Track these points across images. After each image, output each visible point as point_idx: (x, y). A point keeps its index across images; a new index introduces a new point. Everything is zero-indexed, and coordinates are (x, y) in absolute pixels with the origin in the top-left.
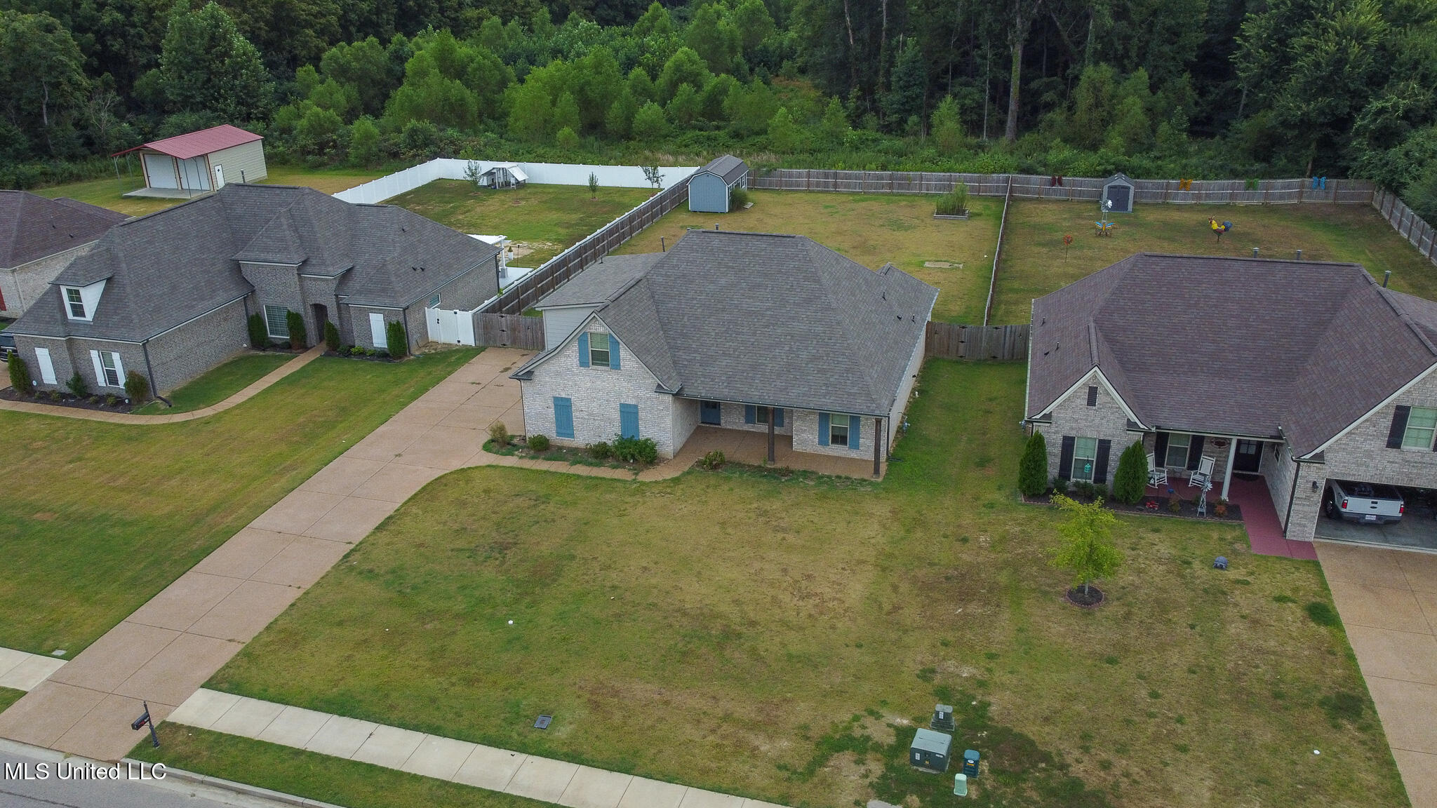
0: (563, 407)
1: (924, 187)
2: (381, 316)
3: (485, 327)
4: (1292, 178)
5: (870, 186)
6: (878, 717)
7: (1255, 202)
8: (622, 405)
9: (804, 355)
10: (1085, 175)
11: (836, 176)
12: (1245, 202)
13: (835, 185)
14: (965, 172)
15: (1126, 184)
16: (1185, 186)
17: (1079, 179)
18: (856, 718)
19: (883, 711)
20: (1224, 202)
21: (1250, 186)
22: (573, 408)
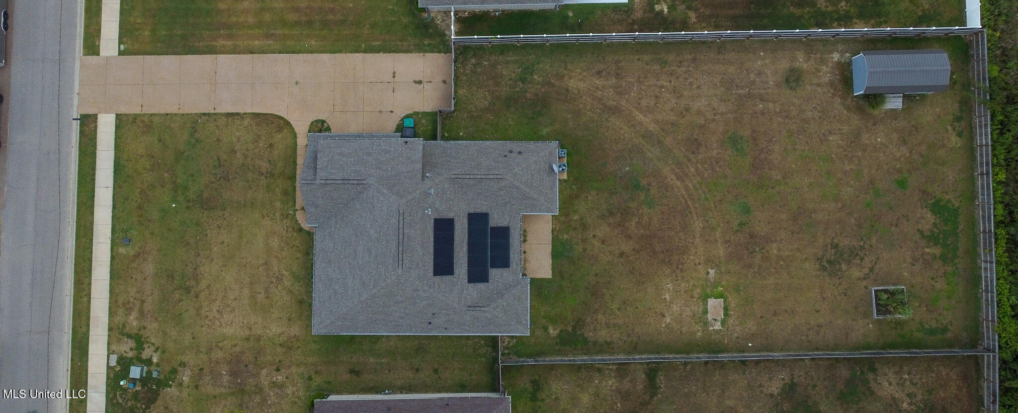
6: (155, 351)
9: (337, 287)
18: (153, 344)
19: (159, 353)
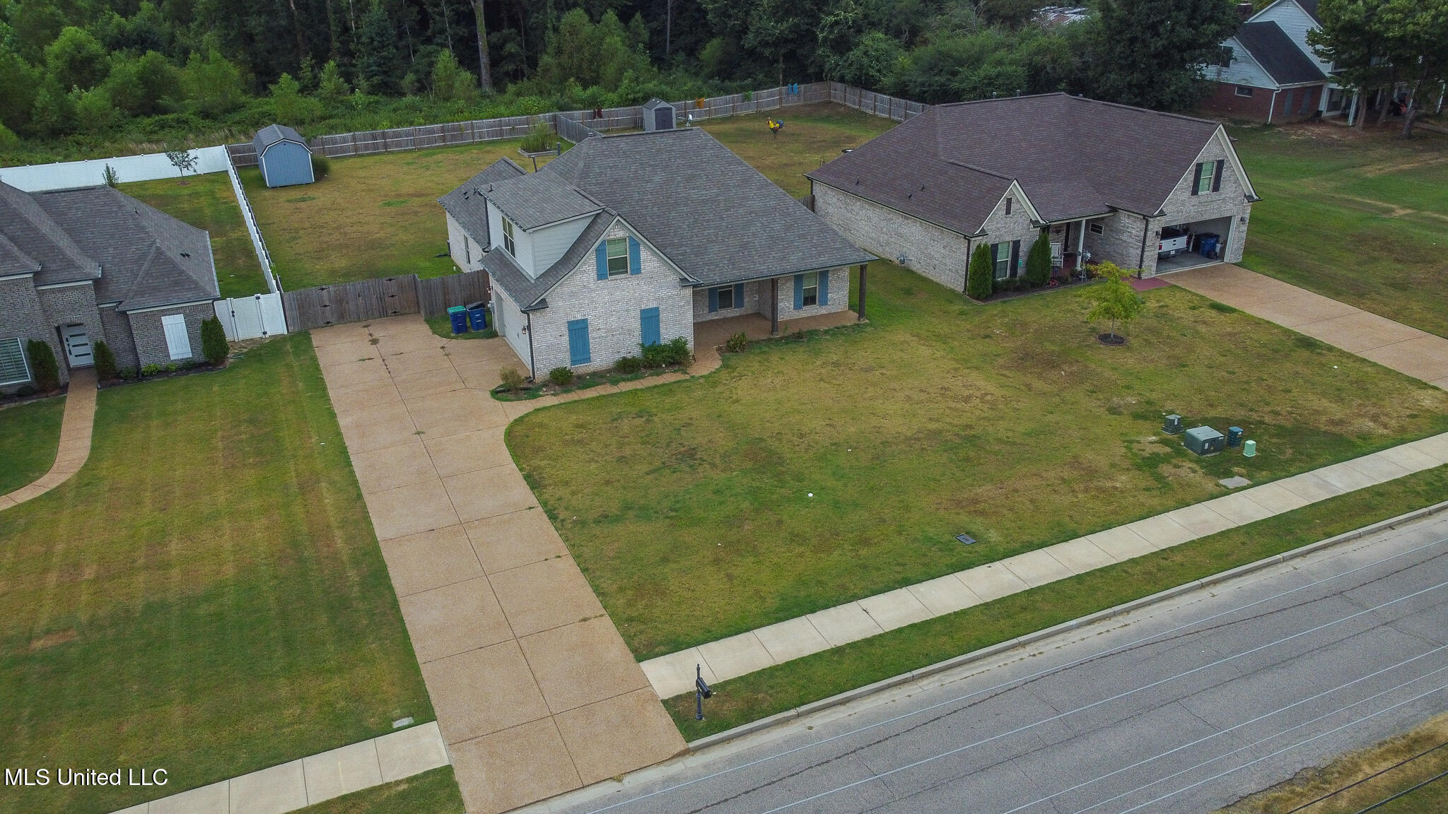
0: (578, 331)
1: (477, 135)
2: (180, 319)
3: (300, 307)
4: (771, 88)
5: (422, 141)
7: (750, 112)
8: (643, 312)
10: (619, 105)
11: (384, 136)
12: (745, 112)
13: (386, 146)
14: (512, 116)
15: (668, 105)
16: (699, 105)
17: (613, 109)
20: (728, 115)
21: (747, 98)
22: (590, 329)
